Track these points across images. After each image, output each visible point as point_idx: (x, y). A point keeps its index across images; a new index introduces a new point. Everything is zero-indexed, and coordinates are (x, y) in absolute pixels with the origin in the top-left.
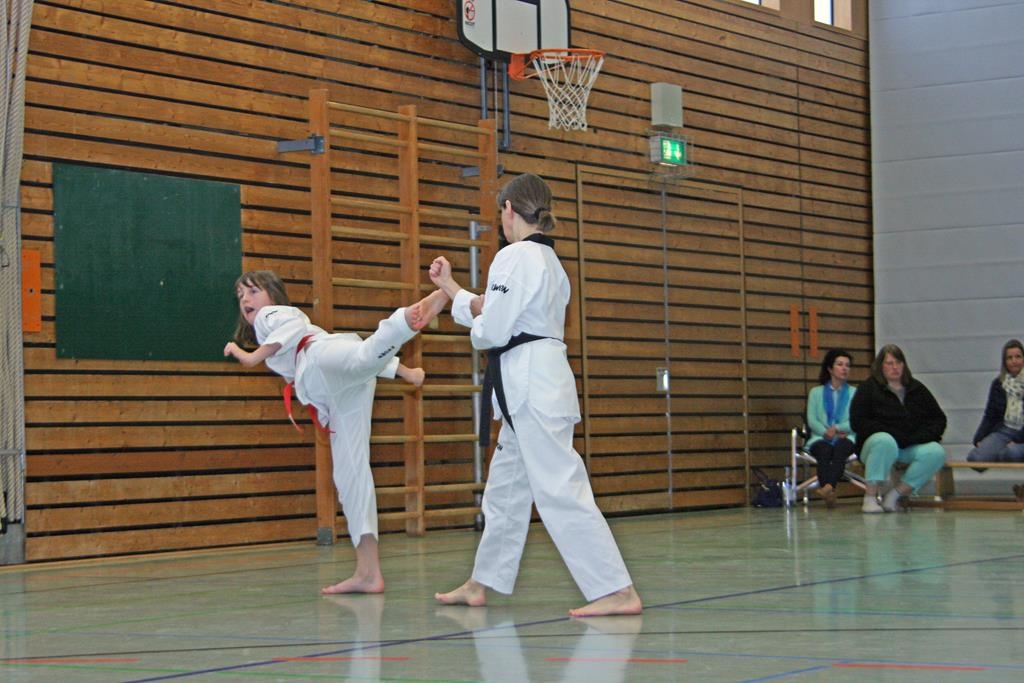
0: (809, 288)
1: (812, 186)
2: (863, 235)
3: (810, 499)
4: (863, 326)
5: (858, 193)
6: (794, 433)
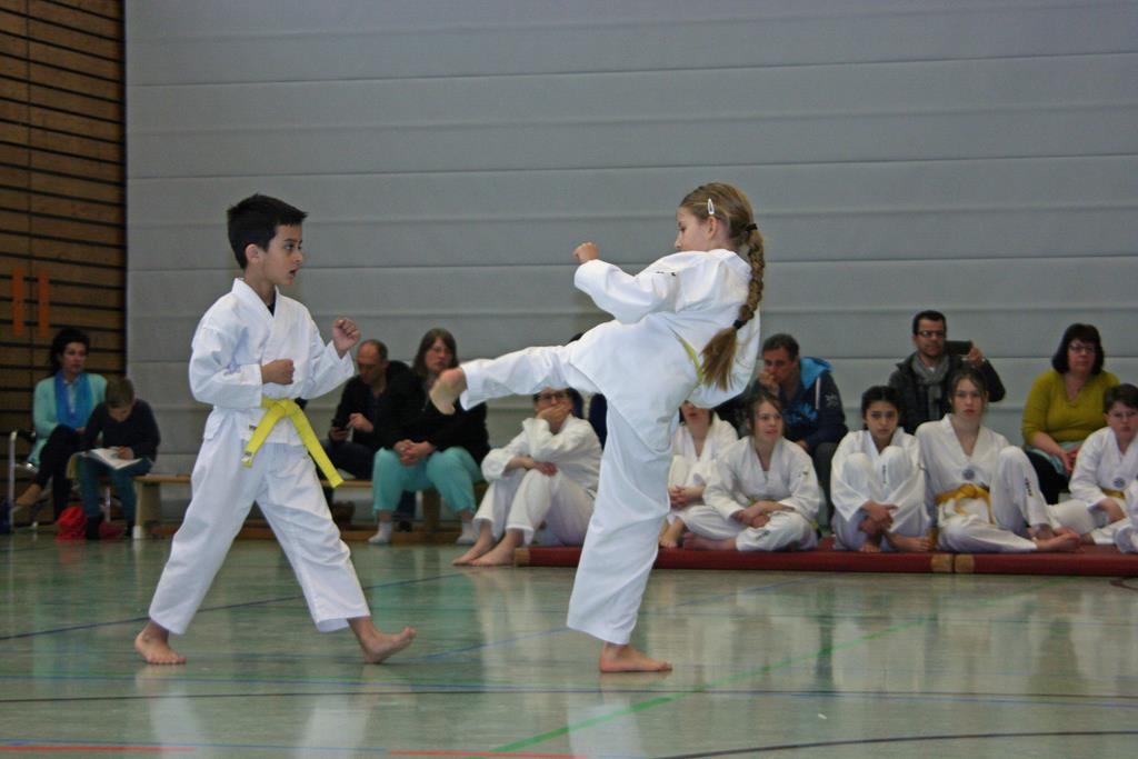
0: (39, 247)
1: (45, 112)
2: (113, 179)
4: (111, 299)
5: (109, 125)
6: (14, 435)
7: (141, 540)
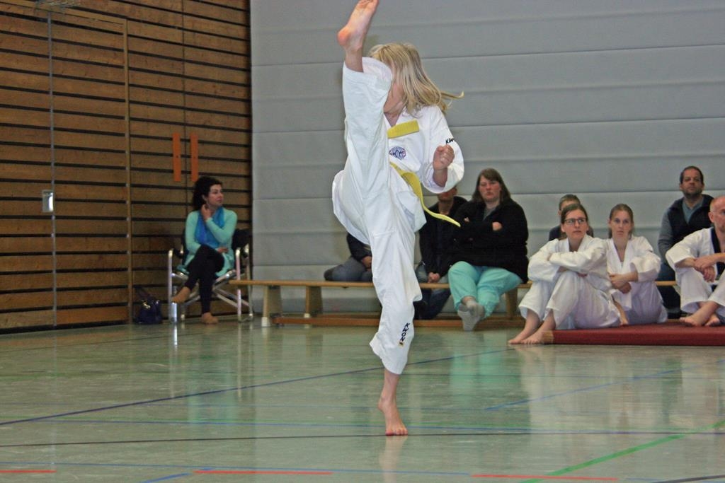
0: (191, 117)
1: (194, 18)
2: (243, 67)
3: (186, 317)
4: (241, 154)
5: (238, 27)
6: (171, 253)
7: (268, 327)
